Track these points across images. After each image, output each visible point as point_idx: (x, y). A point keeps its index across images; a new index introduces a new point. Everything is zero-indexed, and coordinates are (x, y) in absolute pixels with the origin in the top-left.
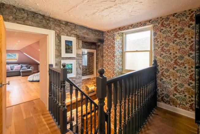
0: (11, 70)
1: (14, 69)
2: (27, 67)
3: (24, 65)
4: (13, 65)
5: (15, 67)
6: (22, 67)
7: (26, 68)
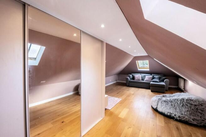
0: (142, 80)
1: (145, 80)
2: (159, 78)
3: (156, 76)
4: (144, 74)
5: (146, 77)
6: (153, 78)
7: (158, 80)
